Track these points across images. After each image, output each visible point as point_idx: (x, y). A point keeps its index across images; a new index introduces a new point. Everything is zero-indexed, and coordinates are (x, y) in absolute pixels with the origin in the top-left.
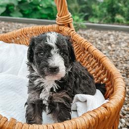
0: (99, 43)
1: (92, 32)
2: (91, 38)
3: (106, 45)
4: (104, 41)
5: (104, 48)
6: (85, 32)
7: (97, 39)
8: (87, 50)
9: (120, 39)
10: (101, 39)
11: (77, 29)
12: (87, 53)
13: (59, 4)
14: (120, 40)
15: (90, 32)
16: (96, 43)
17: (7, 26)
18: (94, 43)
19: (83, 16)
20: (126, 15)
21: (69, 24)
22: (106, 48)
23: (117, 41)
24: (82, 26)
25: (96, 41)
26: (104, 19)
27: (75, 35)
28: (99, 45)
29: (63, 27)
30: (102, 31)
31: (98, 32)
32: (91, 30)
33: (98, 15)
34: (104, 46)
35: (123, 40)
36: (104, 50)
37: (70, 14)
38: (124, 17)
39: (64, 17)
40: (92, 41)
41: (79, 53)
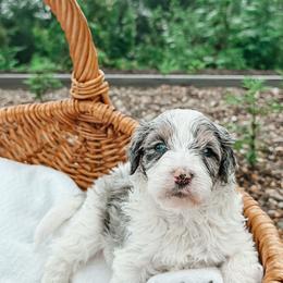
9: (136, 104)
13: (81, 54)
14: (137, 108)
20: (107, 47)
21: (100, 95)
23: (133, 110)
29: (89, 105)
33: (48, 49)
35: (142, 106)
38: (105, 51)
39: (90, 82)
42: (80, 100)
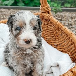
0: (70, 20)
1: (66, 14)
2: (65, 18)
3: (75, 21)
4: (73, 19)
5: (73, 24)
6: (62, 14)
7: (69, 18)
8: (61, 29)
10: (72, 18)
11: (56, 12)
12: (60, 30)
15: (65, 14)
16: (68, 21)
18: (67, 21)
19: (61, 3)
21: (48, 11)
22: (74, 24)
24: (59, 10)
25: (68, 19)
26: (74, 4)
28: (70, 21)
29: (44, 14)
30: (72, 13)
31: (70, 13)
32: (65, 12)
34: (73, 22)
36: (73, 25)
37: (49, 5)
39: (45, 7)
40: (66, 19)
41: (55, 31)
42: (42, 12)
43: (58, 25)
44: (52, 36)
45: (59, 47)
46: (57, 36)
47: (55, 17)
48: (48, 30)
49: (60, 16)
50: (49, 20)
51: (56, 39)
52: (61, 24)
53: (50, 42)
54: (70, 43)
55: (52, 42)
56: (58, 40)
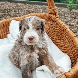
11: (71, 9)
17: (30, 7)
27: (58, 21)
37: (56, 7)
41: (61, 32)
42: (50, 14)
43: (63, 27)
44: (58, 36)
45: (63, 48)
46: (62, 37)
47: (69, 14)
48: (55, 30)
49: (74, 13)
50: (55, 21)
51: (61, 40)
52: (66, 27)
53: (56, 42)
54: (73, 45)
55: (57, 43)
56: (63, 41)
